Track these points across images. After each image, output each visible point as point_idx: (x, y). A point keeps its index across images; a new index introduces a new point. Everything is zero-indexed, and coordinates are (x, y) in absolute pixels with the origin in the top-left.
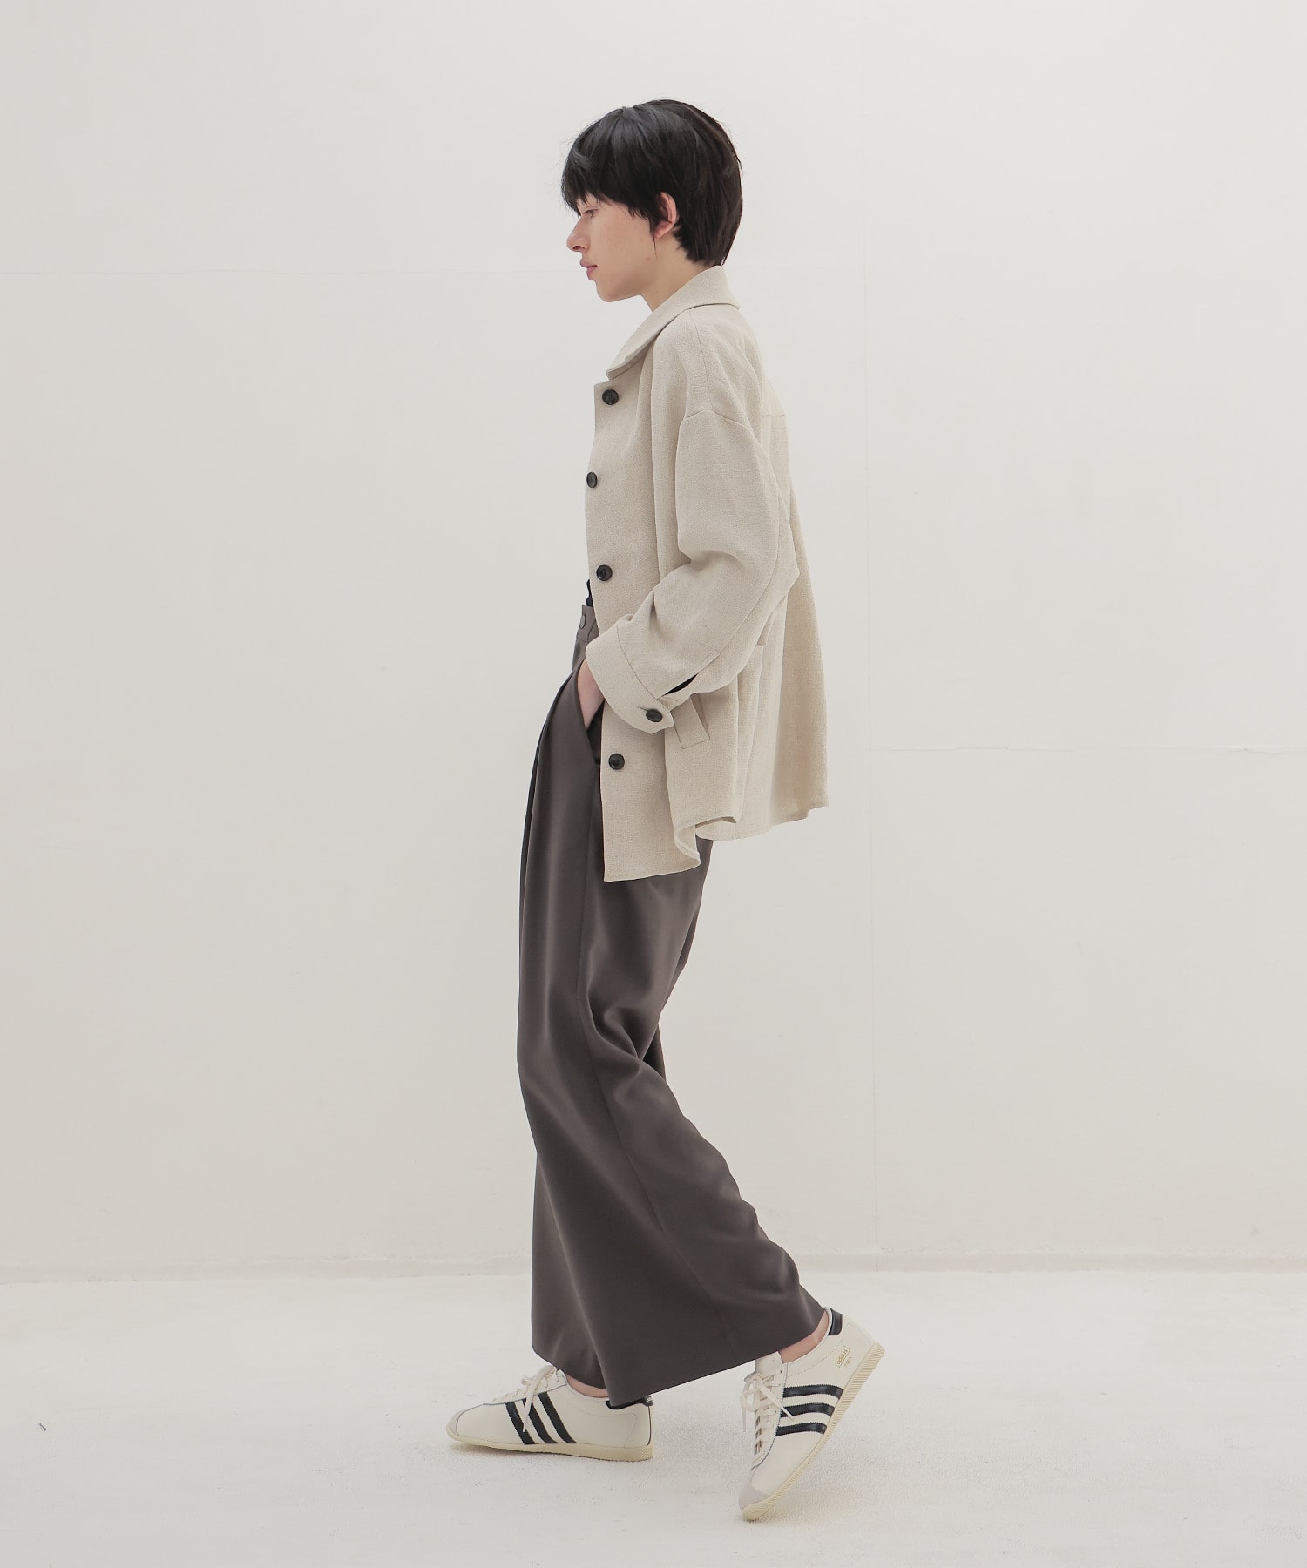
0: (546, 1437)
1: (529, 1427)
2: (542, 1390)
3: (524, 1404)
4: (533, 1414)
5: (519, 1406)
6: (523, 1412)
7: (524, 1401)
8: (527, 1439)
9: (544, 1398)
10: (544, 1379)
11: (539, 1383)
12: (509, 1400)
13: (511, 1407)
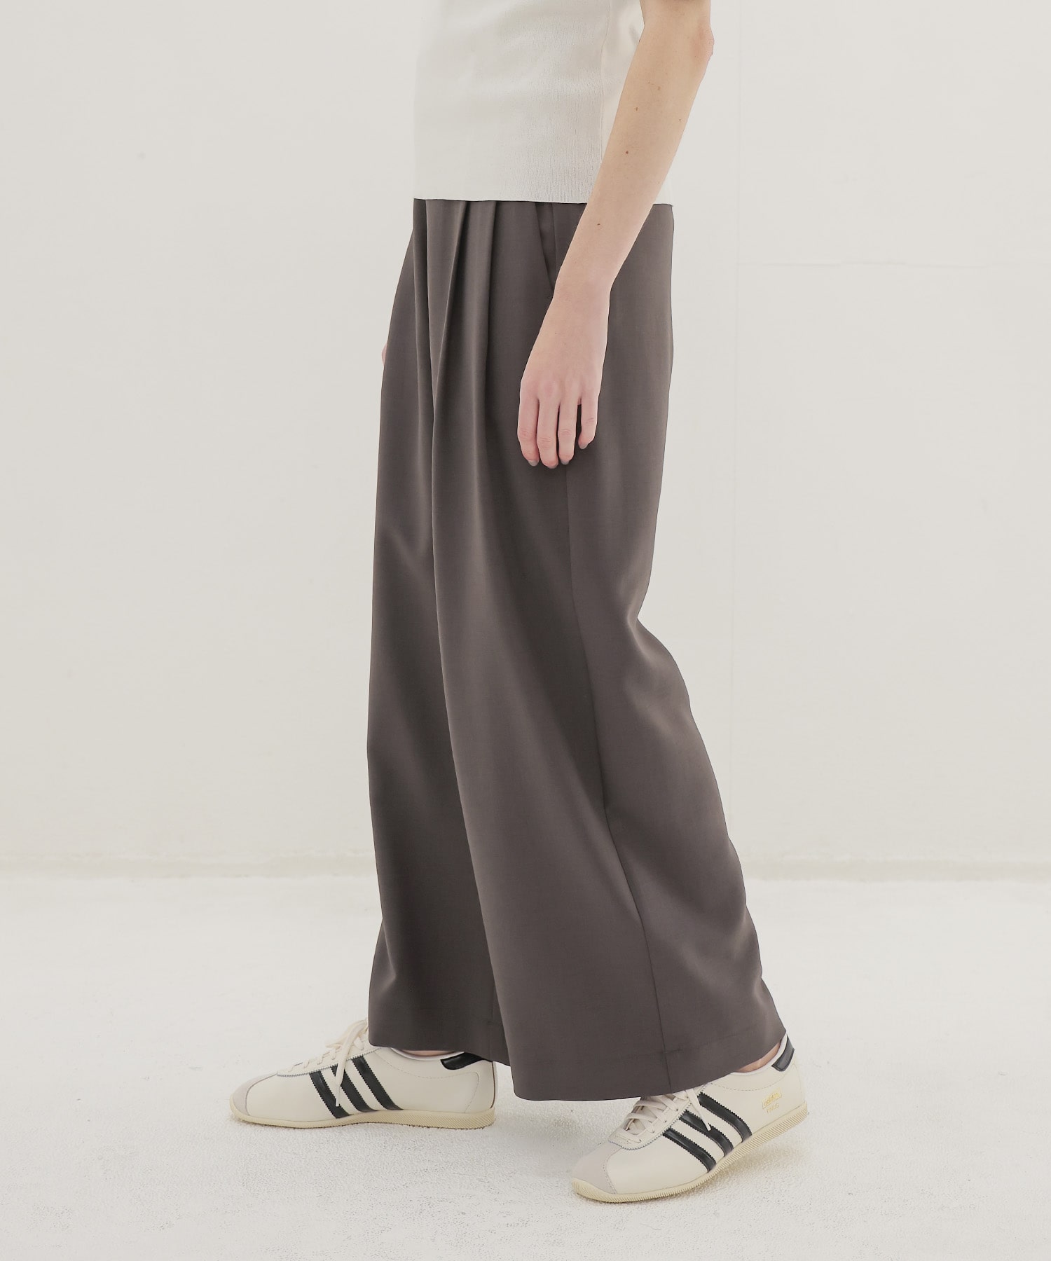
0: (360, 1104)
1: (343, 1100)
2: (356, 1054)
3: (335, 1074)
4: (347, 1085)
5: (328, 1076)
6: (334, 1083)
7: (334, 1069)
8: (339, 1112)
9: (361, 1064)
10: (358, 1038)
11: (353, 1045)
12: (314, 1069)
13: (317, 1078)
